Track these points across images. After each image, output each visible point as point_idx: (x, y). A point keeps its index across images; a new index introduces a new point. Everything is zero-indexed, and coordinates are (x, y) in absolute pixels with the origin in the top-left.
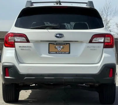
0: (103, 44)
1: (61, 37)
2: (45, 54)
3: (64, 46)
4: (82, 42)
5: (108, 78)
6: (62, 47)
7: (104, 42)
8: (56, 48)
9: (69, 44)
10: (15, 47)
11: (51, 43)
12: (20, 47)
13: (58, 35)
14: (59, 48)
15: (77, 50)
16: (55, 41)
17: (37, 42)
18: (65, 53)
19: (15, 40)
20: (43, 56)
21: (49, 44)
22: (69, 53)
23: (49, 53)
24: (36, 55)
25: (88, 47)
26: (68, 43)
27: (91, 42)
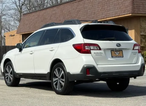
1: (119, 46)
2: (110, 58)
3: (119, 52)
4: (128, 49)
6: (118, 53)
7: (138, 49)
8: (115, 54)
9: (122, 50)
10: (91, 53)
11: (112, 50)
12: (95, 53)
13: (118, 45)
14: (117, 54)
15: (127, 54)
17: (105, 50)
18: (121, 57)
19: (90, 48)
20: (109, 59)
21: (111, 51)
22: (123, 57)
23: (112, 57)
24: (105, 59)
25: (133, 53)
27: (133, 49)
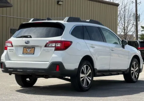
0: (54, 48)
1: (28, 43)
5: (55, 72)
6: (30, 50)
7: (55, 47)
8: (27, 50)
10: (7, 50)
14: (29, 50)
16: (26, 46)
19: (7, 45)
22: (34, 54)
23: (23, 54)
26: (33, 47)
27: (46, 46)
